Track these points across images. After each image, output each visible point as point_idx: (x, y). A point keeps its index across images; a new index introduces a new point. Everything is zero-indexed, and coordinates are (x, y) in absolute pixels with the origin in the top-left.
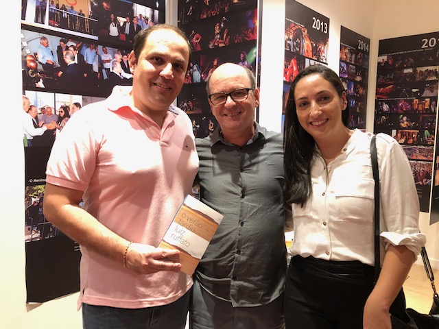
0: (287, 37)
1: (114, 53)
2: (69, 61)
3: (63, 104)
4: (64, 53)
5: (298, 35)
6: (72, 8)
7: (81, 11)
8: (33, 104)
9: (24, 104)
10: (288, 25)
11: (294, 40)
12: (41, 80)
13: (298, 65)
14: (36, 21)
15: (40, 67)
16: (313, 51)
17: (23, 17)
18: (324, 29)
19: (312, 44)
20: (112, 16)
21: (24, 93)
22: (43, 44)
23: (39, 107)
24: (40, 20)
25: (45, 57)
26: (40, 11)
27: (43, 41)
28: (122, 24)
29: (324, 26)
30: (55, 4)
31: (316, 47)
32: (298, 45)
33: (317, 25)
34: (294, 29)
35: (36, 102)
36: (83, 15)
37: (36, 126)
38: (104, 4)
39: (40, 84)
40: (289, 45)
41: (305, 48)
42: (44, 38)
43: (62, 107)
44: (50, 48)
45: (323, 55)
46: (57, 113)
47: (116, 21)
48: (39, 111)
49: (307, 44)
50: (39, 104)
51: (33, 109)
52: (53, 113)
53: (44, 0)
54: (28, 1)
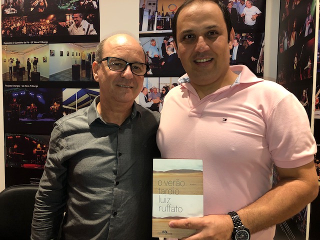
2: (170, 53)
4: (167, 48)
6: (173, 13)
8: (145, 87)
22: (152, 45)
25: (154, 52)
26: (151, 23)
27: (153, 42)
30: (161, 14)
35: (147, 85)
37: (147, 101)
42: (153, 40)
43: (164, 87)
46: (161, 92)
48: (149, 91)
51: (145, 90)
52: (158, 91)
53: (154, 14)
54: (144, 17)
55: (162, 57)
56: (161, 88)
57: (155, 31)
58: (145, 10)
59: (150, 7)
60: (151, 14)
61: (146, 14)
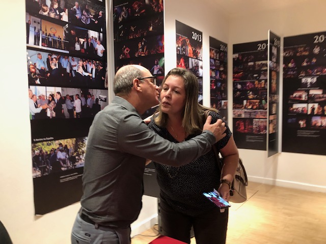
0: (177, 46)
1: (78, 61)
2: (54, 67)
3: (50, 93)
4: (51, 63)
5: (184, 44)
6: (54, 35)
7: (59, 36)
8: (34, 94)
9: (29, 94)
10: (178, 37)
11: (182, 47)
12: (38, 79)
13: (185, 62)
14: (35, 44)
15: (38, 72)
16: (193, 53)
17: (28, 42)
18: (199, 39)
21: (29, 88)
22: (39, 58)
23: (38, 95)
24: (37, 43)
25: (41, 65)
26: (37, 38)
27: (39, 56)
28: (82, 43)
29: (199, 37)
31: (195, 51)
32: (184, 50)
33: (195, 37)
34: (181, 40)
35: (36, 93)
37: (36, 107)
38: (72, 31)
39: (38, 82)
40: (179, 50)
41: (189, 52)
42: (39, 54)
43: (50, 95)
44: (43, 59)
45: (200, 55)
46: (48, 99)
47: (79, 41)
48: (38, 98)
49: (189, 49)
50: (37, 93)
51: (35, 97)
52: (45, 98)
53: (39, 32)
54: (30, 32)
55: (48, 70)
56: (48, 95)
57: (40, 47)
58: (30, 25)
59: (36, 25)
60: (36, 31)
61: (31, 29)
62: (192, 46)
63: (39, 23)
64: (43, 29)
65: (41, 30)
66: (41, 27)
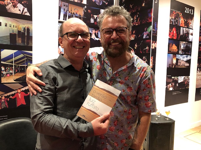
0: (171, 18)
5: (177, 16)
7: (80, 14)
9: (59, 51)
10: (172, 12)
11: (175, 19)
16: (185, 23)
18: (191, 13)
19: (184, 20)
20: (92, 15)
26: (65, 16)
29: (191, 11)
30: (70, 13)
31: (187, 22)
32: (177, 21)
33: (187, 11)
34: (175, 14)
36: (81, 16)
38: (89, 11)
40: (172, 21)
41: (181, 22)
45: (191, 25)
47: (93, 17)
49: (182, 20)
54: (61, 12)
58: (62, 8)
59: (65, 7)
60: (65, 11)
62: (184, 18)
63: (67, 6)
64: (70, 10)
65: (68, 10)
66: (68, 9)
